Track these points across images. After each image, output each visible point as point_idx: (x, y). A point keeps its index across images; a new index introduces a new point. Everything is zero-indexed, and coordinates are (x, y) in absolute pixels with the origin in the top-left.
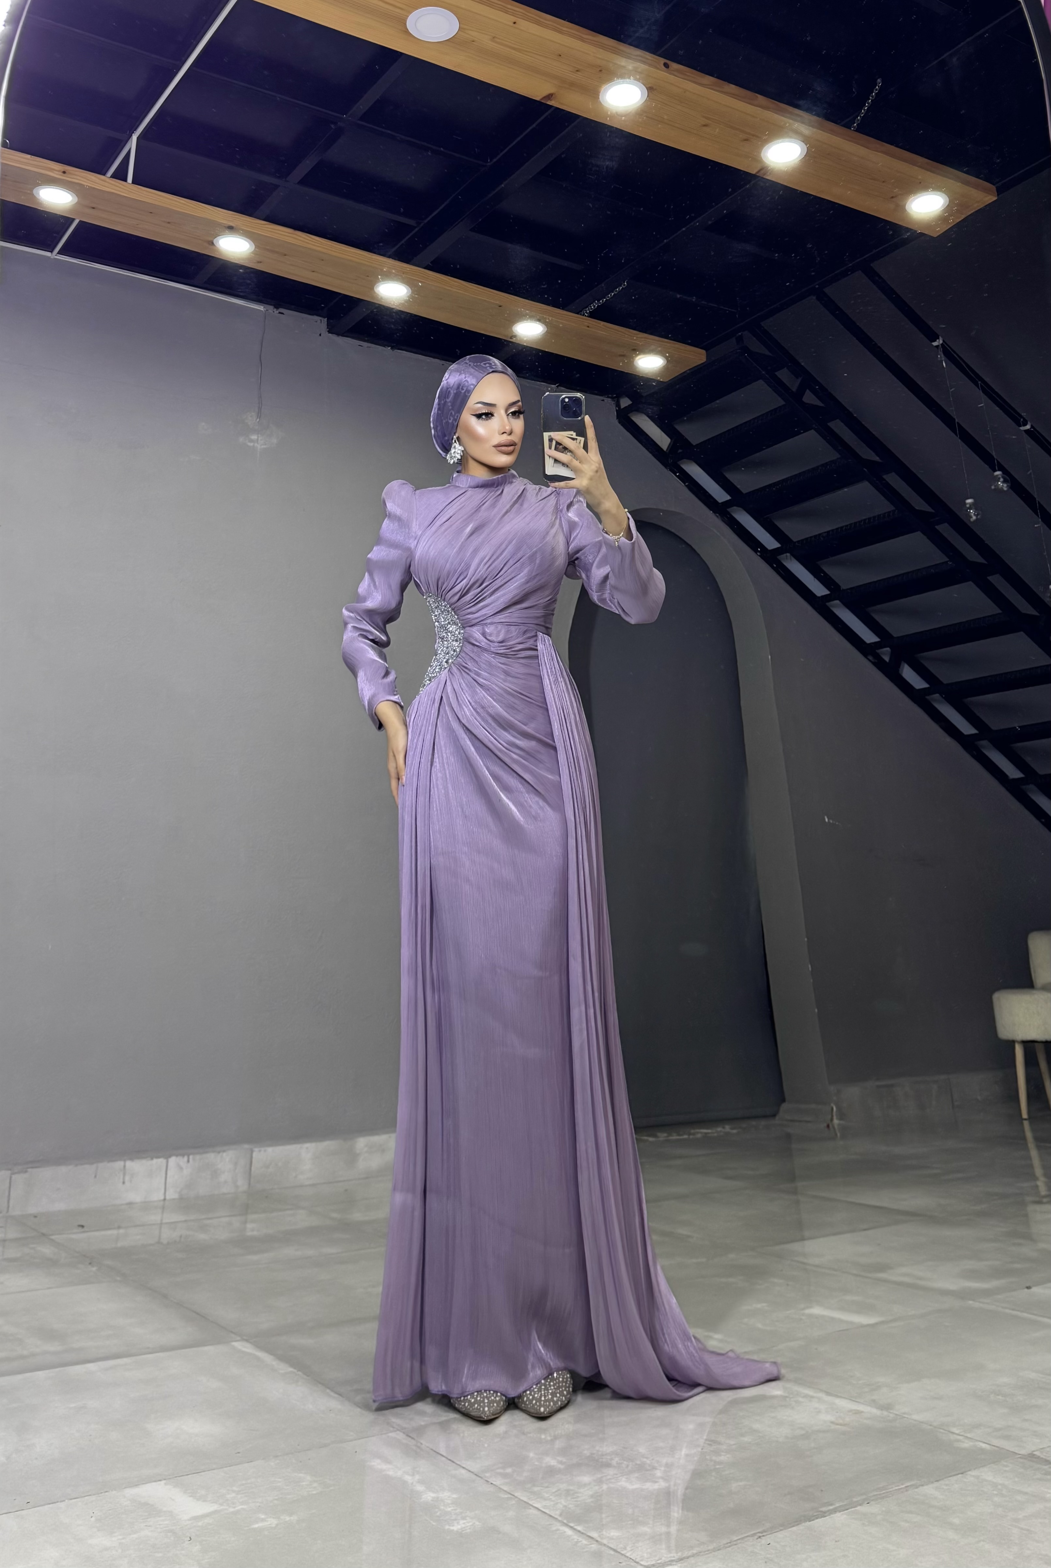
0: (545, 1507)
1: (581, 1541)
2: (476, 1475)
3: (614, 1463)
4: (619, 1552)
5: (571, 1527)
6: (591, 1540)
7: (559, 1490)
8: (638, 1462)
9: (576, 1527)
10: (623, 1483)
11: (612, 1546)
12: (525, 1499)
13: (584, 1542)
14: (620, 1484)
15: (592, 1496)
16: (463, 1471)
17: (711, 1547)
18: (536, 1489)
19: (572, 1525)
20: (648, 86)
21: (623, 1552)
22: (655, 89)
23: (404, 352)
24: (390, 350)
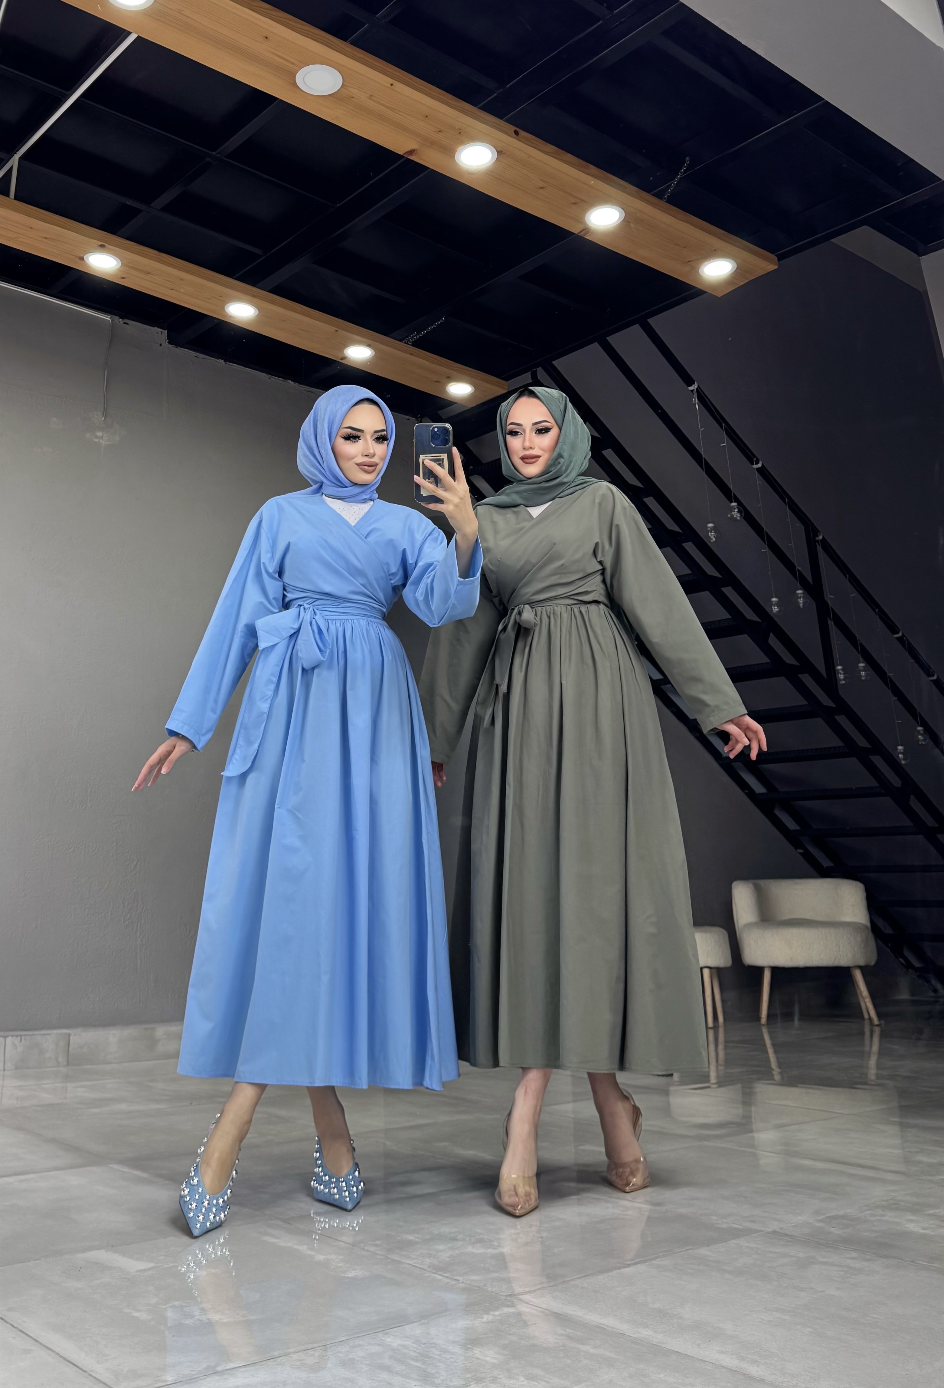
3: (460, 1237)
8: (478, 1237)
12: (397, 1259)
15: (449, 1257)
16: (342, 1243)
18: (404, 1253)
20: (499, 149)
21: (486, 1288)
22: (505, 153)
23: (235, 365)
24: (223, 363)
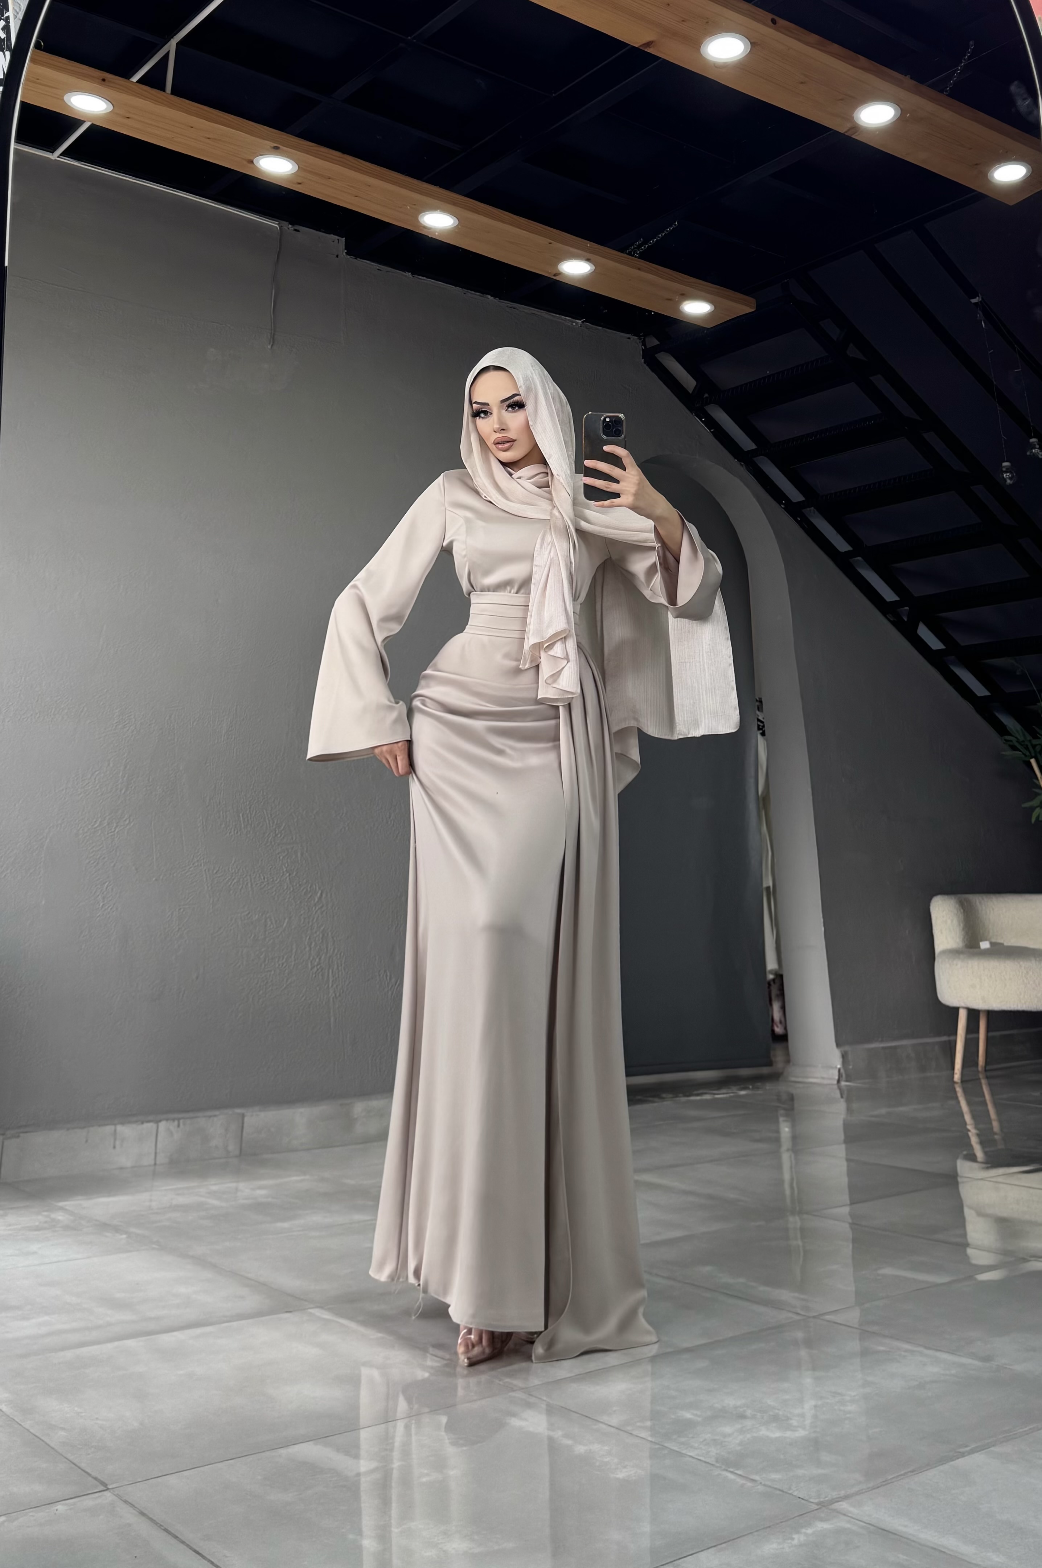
0: (698, 1455)
1: (744, 1483)
2: (617, 1428)
3: (748, 1412)
4: (786, 1493)
5: (732, 1472)
6: (753, 1482)
7: (705, 1440)
9: (736, 1472)
10: (764, 1432)
11: (776, 1487)
13: (749, 1484)
14: (761, 1433)
15: (739, 1444)
16: (604, 1427)
17: (871, 1485)
18: (683, 1439)
19: (732, 1470)
20: (752, 41)
21: (790, 1492)
22: (759, 45)
23: (425, 278)
24: (412, 277)
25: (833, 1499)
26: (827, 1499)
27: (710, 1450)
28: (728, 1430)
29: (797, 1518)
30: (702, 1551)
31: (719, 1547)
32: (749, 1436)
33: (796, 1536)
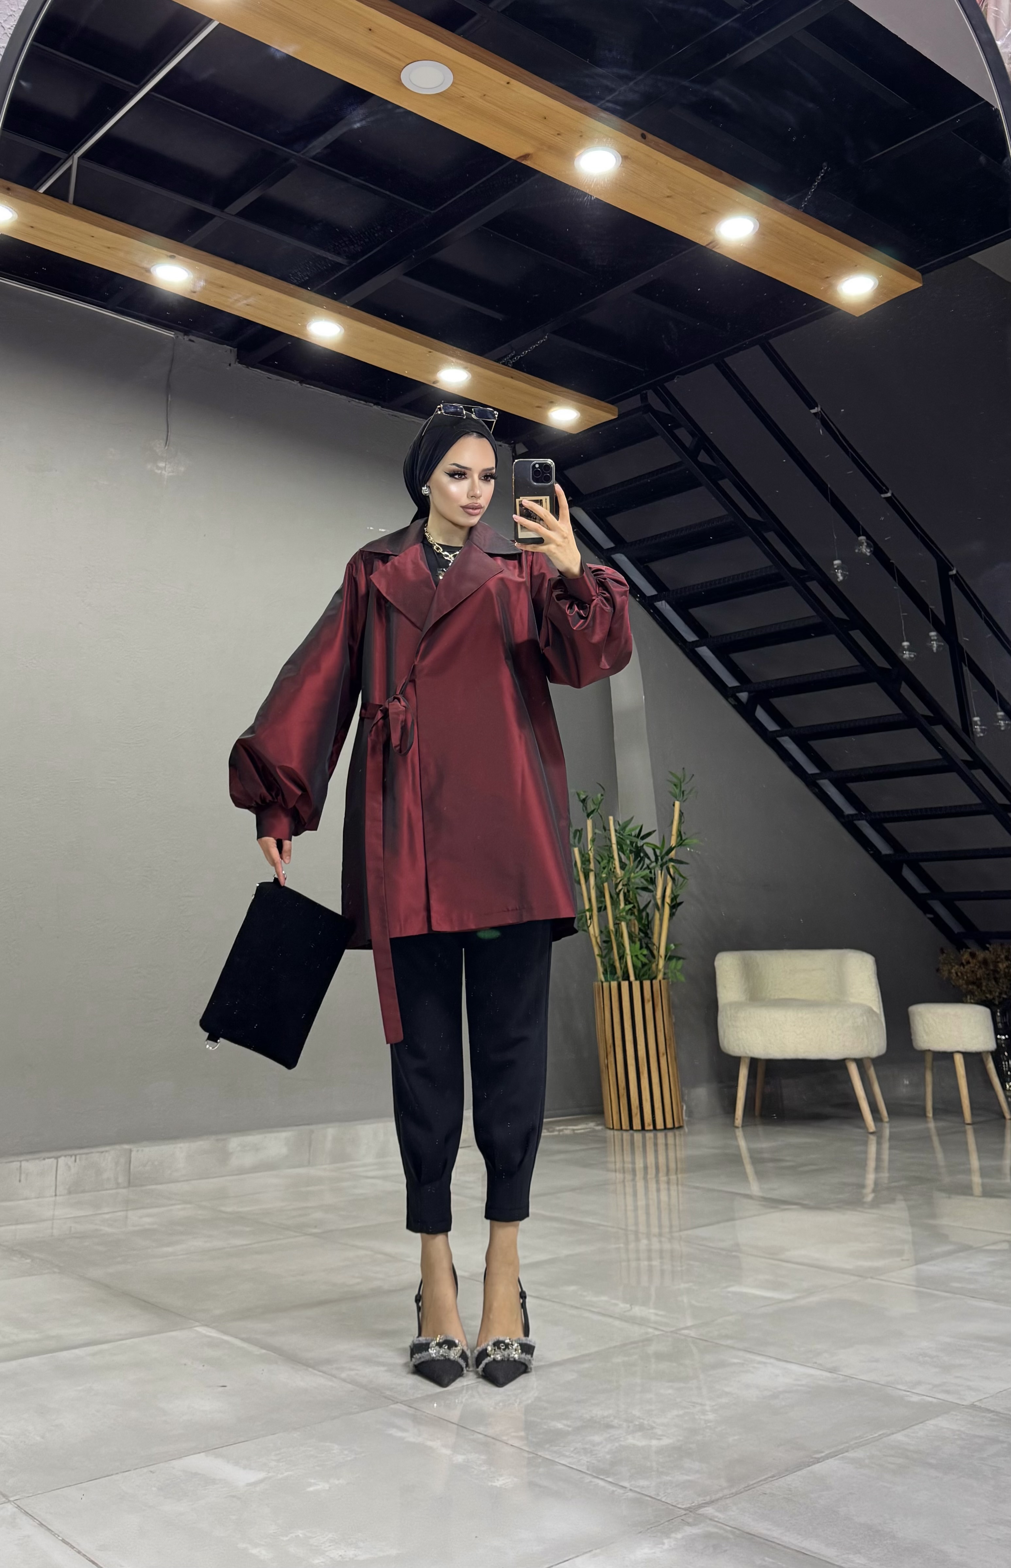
0: (570, 1463)
1: (616, 1491)
2: (493, 1438)
3: (614, 1425)
4: (656, 1499)
5: (602, 1479)
6: (624, 1489)
7: (576, 1449)
8: (637, 1423)
9: (606, 1479)
10: (631, 1440)
11: (645, 1493)
12: (548, 1457)
13: (620, 1490)
14: (628, 1441)
15: (608, 1453)
17: (735, 1491)
18: (556, 1449)
19: (603, 1477)
20: (623, 155)
21: (659, 1498)
22: (630, 159)
23: (312, 387)
24: (299, 385)
25: (699, 1505)
26: (693, 1505)
27: (581, 1458)
28: (597, 1438)
29: (667, 1523)
30: (577, 1556)
31: (594, 1552)
32: (617, 1444)
33: (666, 1541)
